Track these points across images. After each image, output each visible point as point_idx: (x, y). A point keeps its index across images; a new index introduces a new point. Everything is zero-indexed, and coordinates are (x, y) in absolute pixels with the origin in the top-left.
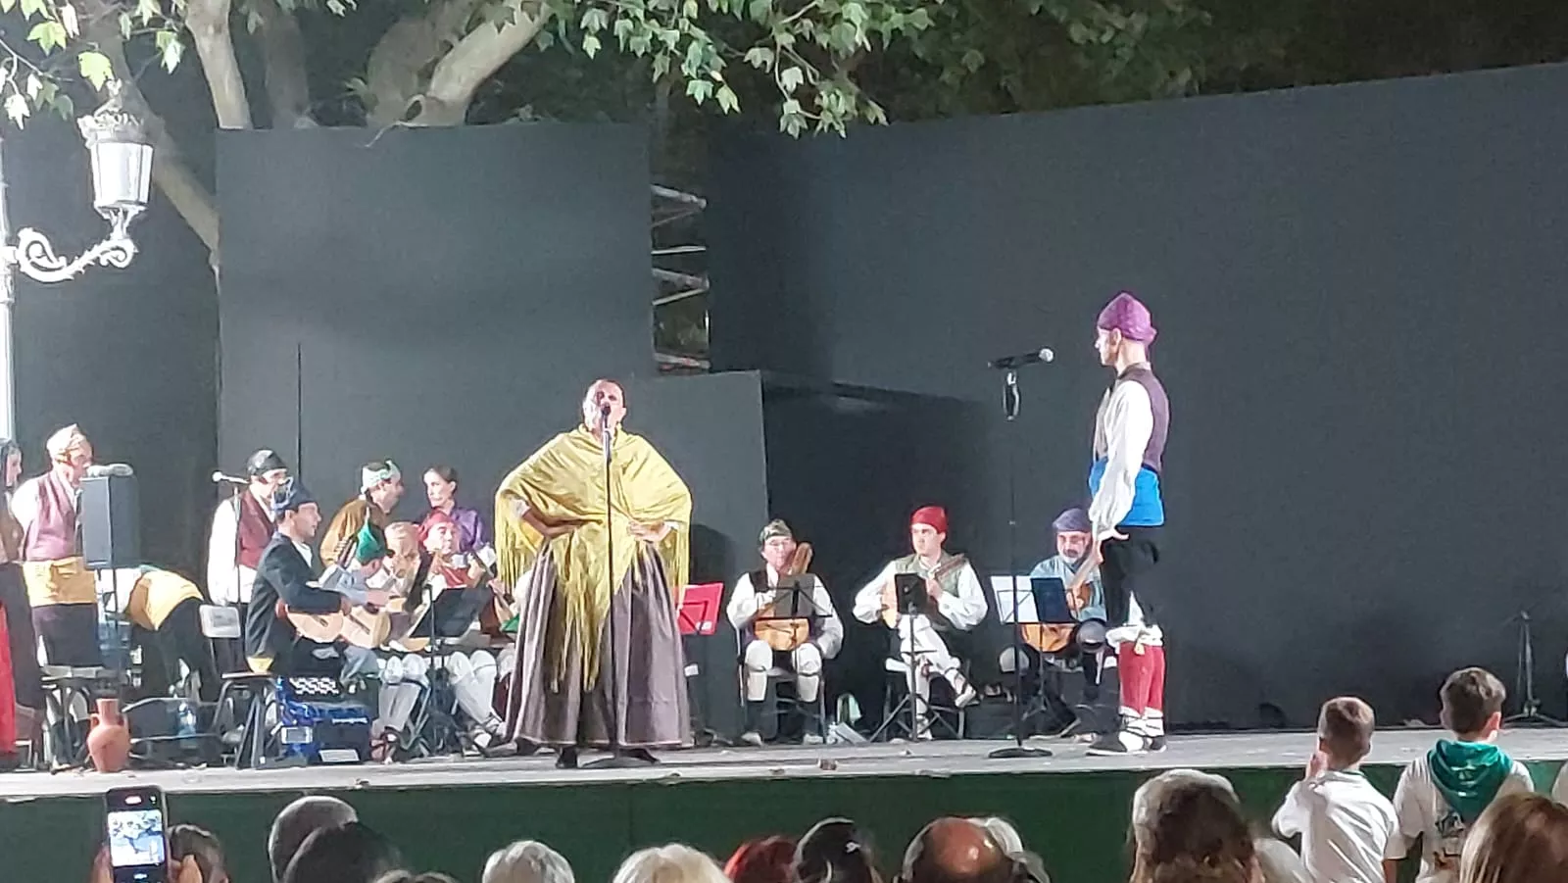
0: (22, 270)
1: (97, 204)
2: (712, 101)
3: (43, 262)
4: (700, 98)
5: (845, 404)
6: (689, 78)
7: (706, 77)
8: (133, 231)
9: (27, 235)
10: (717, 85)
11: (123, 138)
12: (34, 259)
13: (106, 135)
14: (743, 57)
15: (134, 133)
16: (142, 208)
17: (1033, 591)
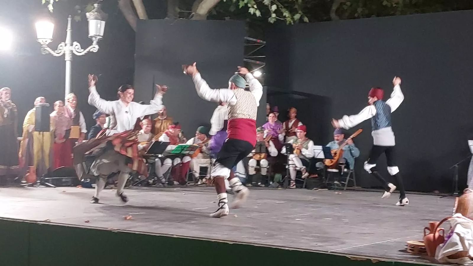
0: (73, 52)
1: (89, 35)
2: (255, 14)
3: (78, 50)
4: (252, 13)
5: (296, 96)
6: (250, 8)
7: (253, 7)
8: (98, 43)
9: (75, 43)
10: (256, 9)
11: (96, 18)
12: (76, 50)
13: (92, 17)
14: (263, 2)
15: (99, 18)
16: (102, 37)
17: (323, 150)
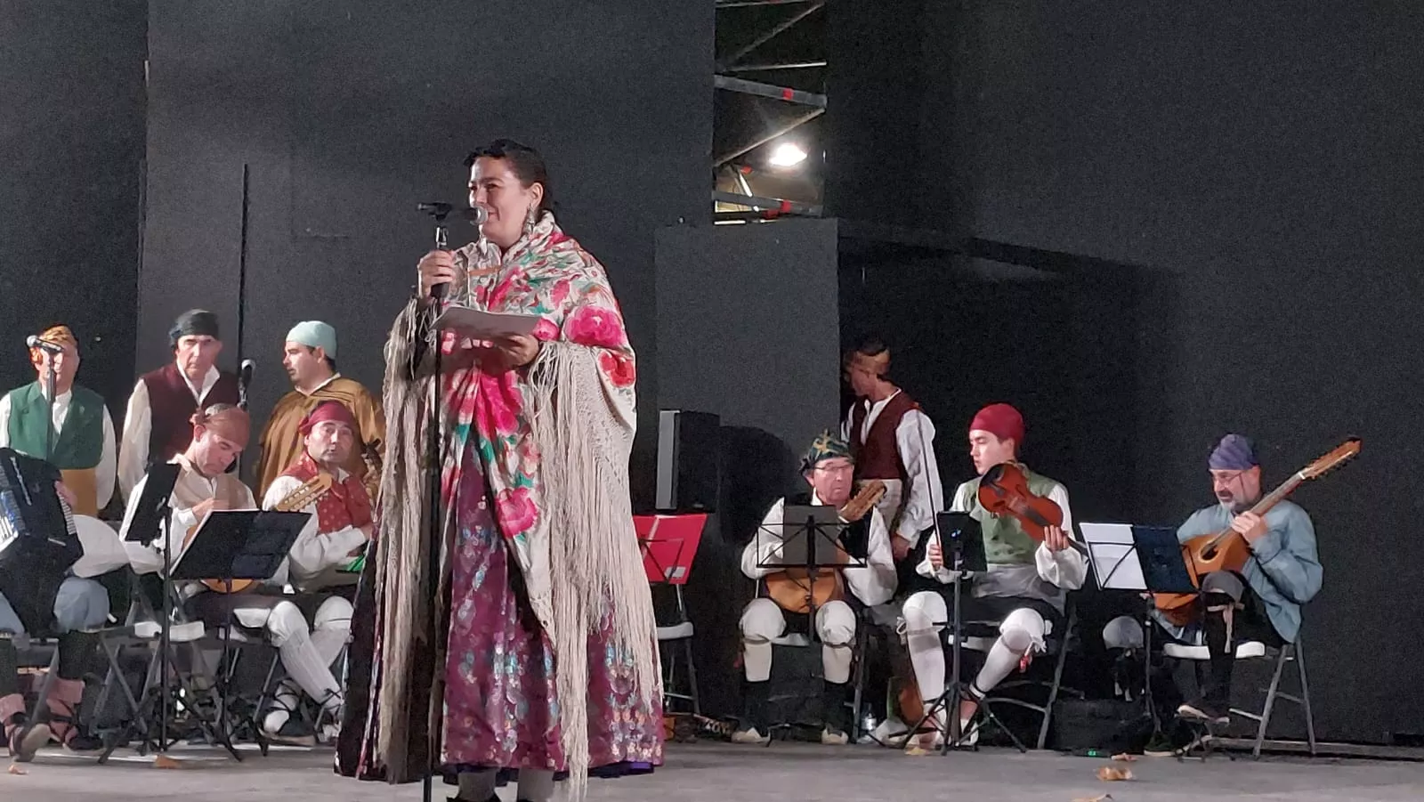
5: (987, 268)
17: (1134, 546)
